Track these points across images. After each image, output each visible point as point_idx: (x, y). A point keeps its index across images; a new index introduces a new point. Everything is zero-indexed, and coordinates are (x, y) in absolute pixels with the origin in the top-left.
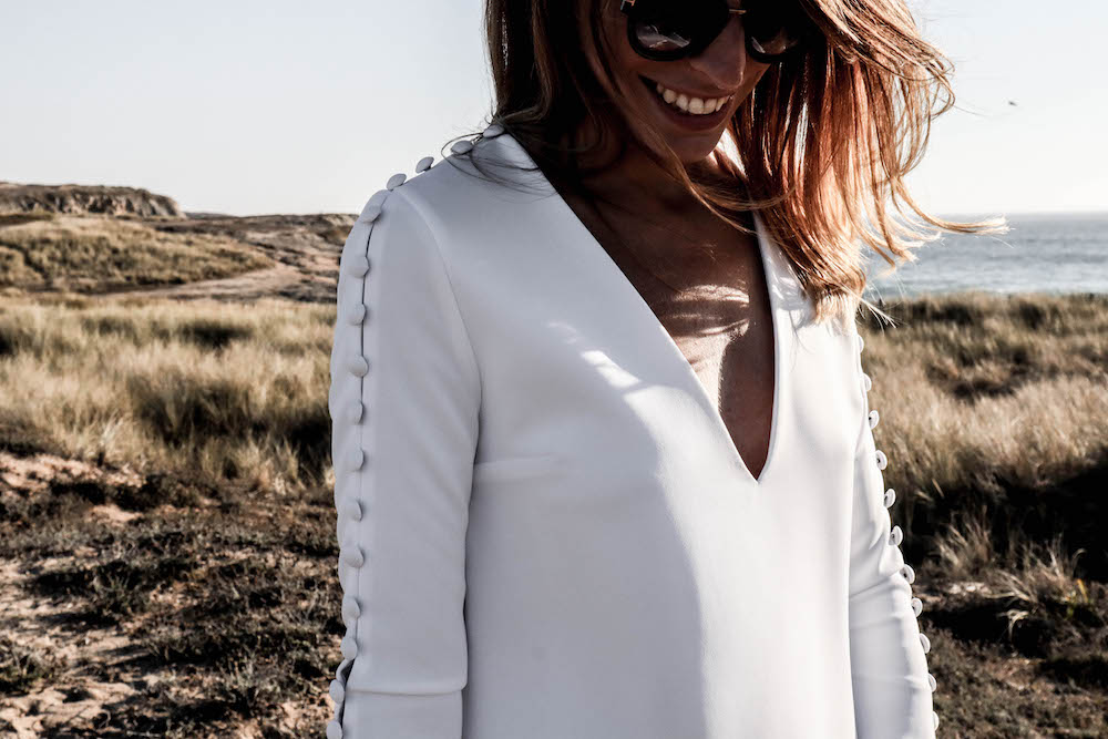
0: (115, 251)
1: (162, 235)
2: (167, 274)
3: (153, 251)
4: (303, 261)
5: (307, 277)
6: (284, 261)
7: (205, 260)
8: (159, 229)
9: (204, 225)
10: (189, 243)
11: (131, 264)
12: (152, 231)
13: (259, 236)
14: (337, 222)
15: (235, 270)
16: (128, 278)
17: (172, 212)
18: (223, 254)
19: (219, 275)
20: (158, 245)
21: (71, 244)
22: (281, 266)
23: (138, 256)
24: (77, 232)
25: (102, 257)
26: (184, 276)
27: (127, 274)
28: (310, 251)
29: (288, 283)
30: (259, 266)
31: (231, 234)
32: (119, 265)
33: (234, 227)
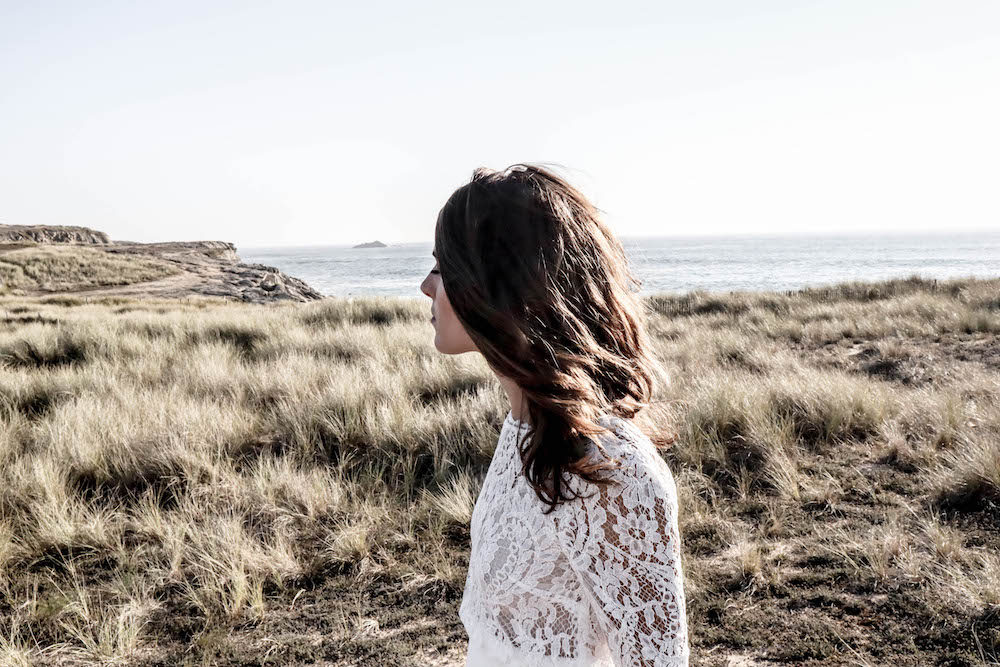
0: (82, 266)
1: (110, 255)
2: (117, 279)
3: (106, 265)
4: (200, 270)
5: (204, 280)
6: (188, 270)
7: (141, 270)
8: (107, 252)
9: (132, 249)
10: (128, 260)
11: (94, 273)
12: (104, 253)
13: (170, 255)
14: (211, 246)
15: (160, 276)
16: (93, 282)
17: (105, 241)
18: (150, 266)
19: (150, 279)
20: (109, 261)
21: (53, 262)
22: (186, 272)
23: (97, 268)
24: (57, 254)
25: (74, 270)
26: (128, 281)
27: (91, 279)
28: (204, 264)
29: (193, 283)
30: (174, 273)
31: (152, 254)
32: (85, 274)
33: (153, 250)
